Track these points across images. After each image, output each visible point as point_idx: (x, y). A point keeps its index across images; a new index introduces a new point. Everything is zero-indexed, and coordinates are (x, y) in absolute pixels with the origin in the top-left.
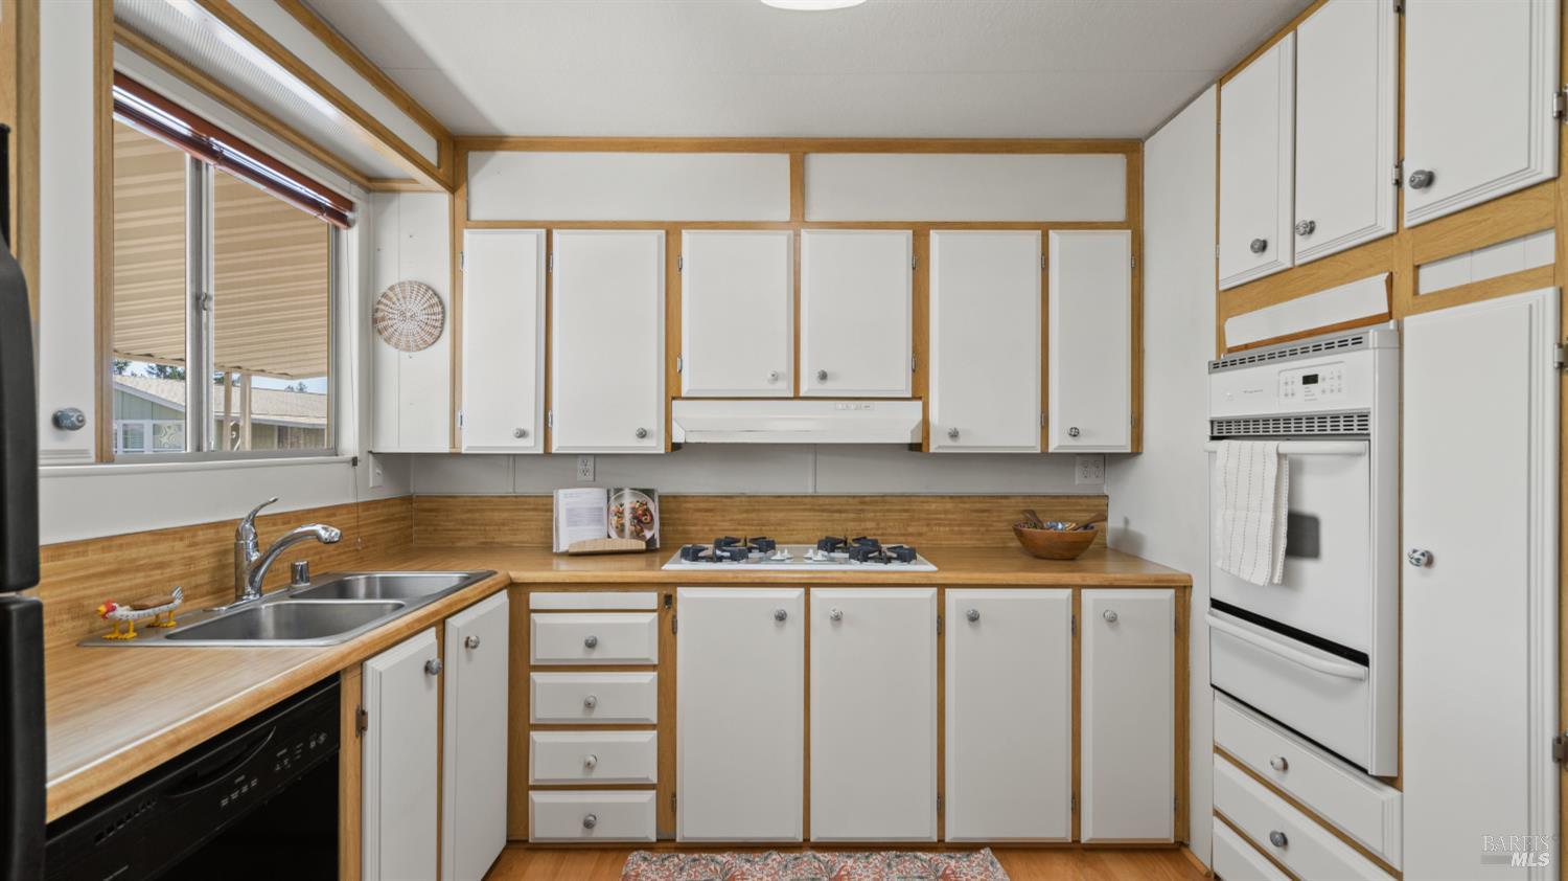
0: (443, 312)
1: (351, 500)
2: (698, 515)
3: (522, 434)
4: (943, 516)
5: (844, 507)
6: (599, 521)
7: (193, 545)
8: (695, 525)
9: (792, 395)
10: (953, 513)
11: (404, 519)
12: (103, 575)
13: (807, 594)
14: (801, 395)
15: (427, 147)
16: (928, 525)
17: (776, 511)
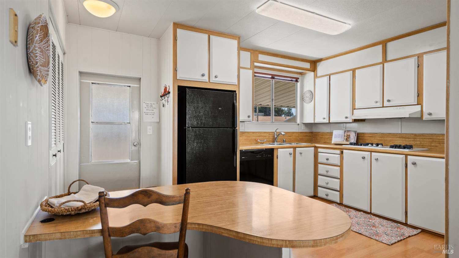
0: (313, 95)
1: (298, 131)
3: (324, 119)
6: (342, 138)
8: (368, 140)
9: (382, 106)
11: (310, 136)
12: (258, 136)
13: (371, 154)
14: (384, 106)
15: (307, 65)
17: (389, 137)
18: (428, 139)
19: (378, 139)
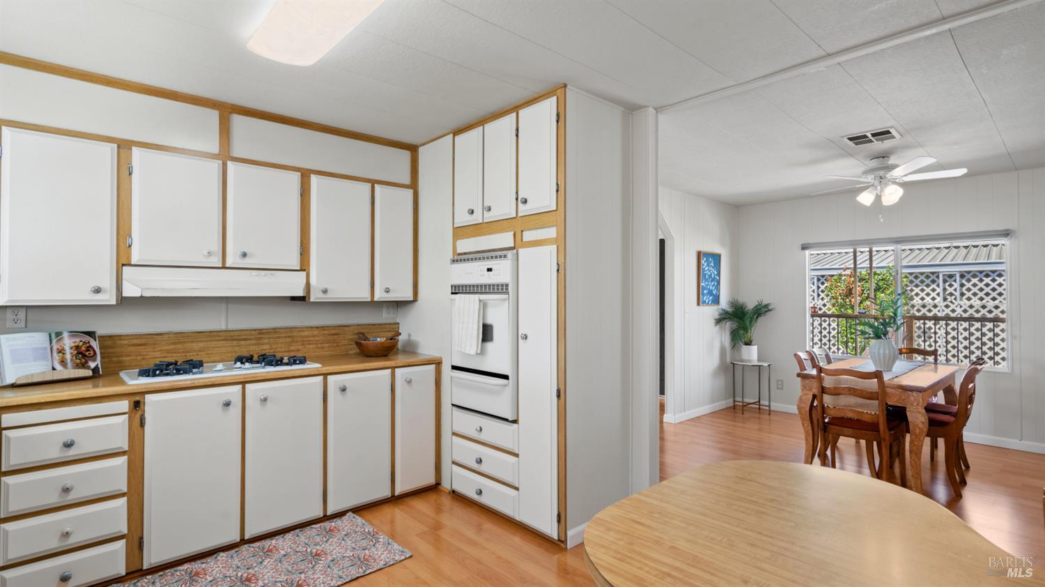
2: (131, 349)
4: (312, 339)
5: (249, 337)
8: (130, 356)
9: (221, 266)
10: (318, 336)
13: (244, 389)
14: (227, 266)
16: (303, 345)
17: (197, 342)
18: (285, 337)
19: (164, 348)
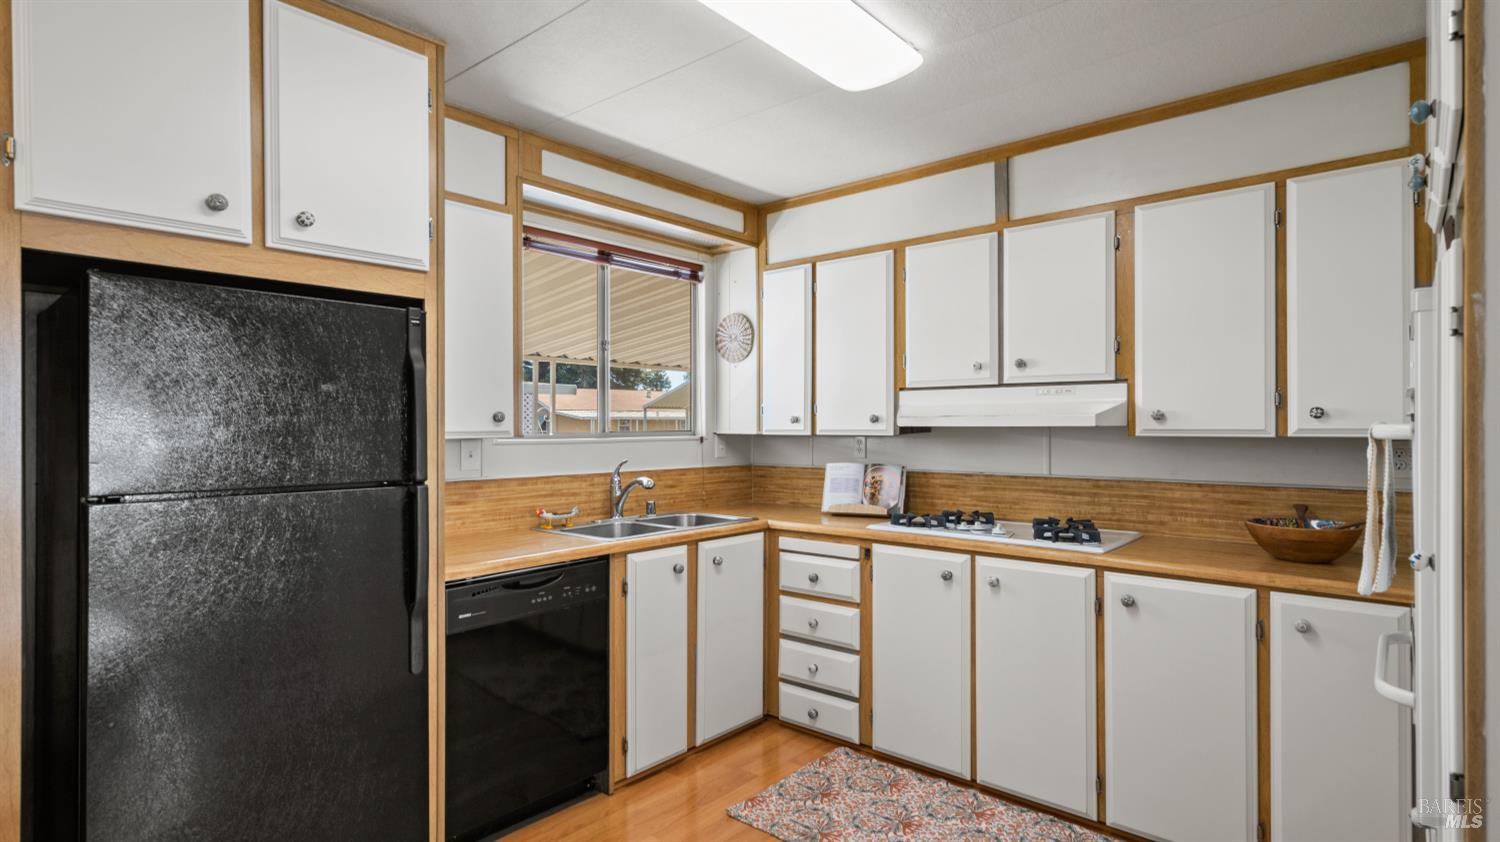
0: (753, 334)
1: (699, 466)
2: (943, 490)
3: (796, 420)
4: (1189, 506)
5: (1077, 490)
6: (856, 490)
7: (592, 485)
8: (941, 499)
9: (996, 383)
10: (1202, 502)
11: (743, 481)
12: (545, 496)
13: (973, 561)
14: (1005, 381)
15: (734, 221)
16: (1171, 514)
17: (1011, 490)
18: (1137, 497)
19: (975, 493)
